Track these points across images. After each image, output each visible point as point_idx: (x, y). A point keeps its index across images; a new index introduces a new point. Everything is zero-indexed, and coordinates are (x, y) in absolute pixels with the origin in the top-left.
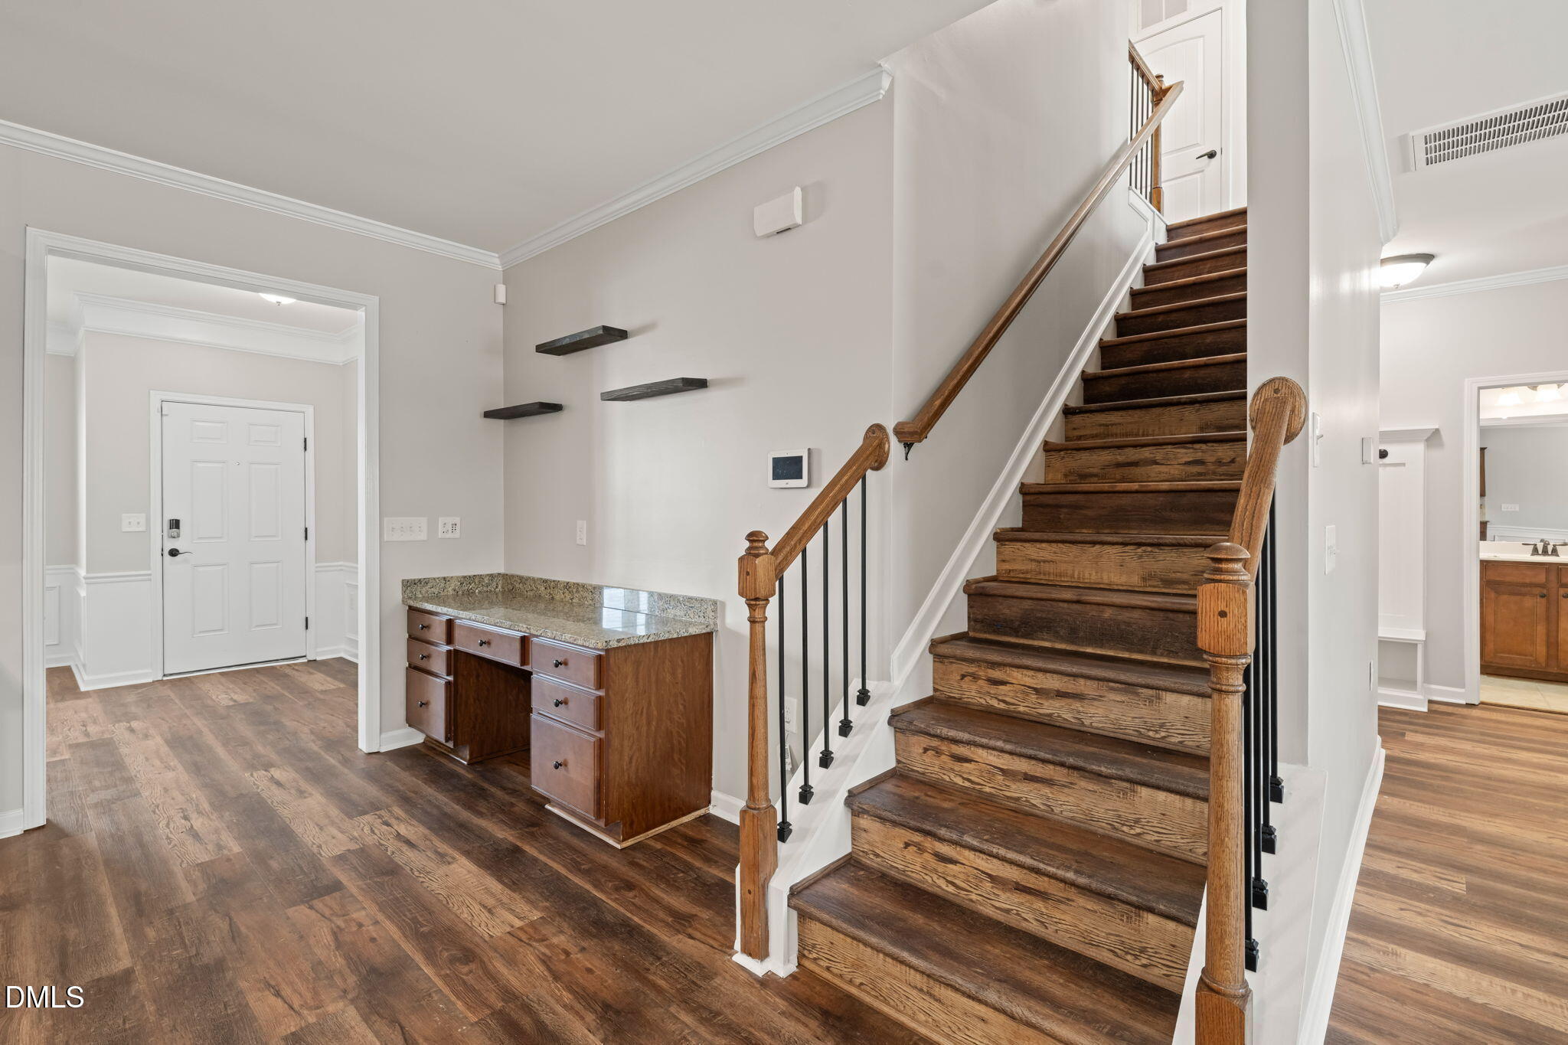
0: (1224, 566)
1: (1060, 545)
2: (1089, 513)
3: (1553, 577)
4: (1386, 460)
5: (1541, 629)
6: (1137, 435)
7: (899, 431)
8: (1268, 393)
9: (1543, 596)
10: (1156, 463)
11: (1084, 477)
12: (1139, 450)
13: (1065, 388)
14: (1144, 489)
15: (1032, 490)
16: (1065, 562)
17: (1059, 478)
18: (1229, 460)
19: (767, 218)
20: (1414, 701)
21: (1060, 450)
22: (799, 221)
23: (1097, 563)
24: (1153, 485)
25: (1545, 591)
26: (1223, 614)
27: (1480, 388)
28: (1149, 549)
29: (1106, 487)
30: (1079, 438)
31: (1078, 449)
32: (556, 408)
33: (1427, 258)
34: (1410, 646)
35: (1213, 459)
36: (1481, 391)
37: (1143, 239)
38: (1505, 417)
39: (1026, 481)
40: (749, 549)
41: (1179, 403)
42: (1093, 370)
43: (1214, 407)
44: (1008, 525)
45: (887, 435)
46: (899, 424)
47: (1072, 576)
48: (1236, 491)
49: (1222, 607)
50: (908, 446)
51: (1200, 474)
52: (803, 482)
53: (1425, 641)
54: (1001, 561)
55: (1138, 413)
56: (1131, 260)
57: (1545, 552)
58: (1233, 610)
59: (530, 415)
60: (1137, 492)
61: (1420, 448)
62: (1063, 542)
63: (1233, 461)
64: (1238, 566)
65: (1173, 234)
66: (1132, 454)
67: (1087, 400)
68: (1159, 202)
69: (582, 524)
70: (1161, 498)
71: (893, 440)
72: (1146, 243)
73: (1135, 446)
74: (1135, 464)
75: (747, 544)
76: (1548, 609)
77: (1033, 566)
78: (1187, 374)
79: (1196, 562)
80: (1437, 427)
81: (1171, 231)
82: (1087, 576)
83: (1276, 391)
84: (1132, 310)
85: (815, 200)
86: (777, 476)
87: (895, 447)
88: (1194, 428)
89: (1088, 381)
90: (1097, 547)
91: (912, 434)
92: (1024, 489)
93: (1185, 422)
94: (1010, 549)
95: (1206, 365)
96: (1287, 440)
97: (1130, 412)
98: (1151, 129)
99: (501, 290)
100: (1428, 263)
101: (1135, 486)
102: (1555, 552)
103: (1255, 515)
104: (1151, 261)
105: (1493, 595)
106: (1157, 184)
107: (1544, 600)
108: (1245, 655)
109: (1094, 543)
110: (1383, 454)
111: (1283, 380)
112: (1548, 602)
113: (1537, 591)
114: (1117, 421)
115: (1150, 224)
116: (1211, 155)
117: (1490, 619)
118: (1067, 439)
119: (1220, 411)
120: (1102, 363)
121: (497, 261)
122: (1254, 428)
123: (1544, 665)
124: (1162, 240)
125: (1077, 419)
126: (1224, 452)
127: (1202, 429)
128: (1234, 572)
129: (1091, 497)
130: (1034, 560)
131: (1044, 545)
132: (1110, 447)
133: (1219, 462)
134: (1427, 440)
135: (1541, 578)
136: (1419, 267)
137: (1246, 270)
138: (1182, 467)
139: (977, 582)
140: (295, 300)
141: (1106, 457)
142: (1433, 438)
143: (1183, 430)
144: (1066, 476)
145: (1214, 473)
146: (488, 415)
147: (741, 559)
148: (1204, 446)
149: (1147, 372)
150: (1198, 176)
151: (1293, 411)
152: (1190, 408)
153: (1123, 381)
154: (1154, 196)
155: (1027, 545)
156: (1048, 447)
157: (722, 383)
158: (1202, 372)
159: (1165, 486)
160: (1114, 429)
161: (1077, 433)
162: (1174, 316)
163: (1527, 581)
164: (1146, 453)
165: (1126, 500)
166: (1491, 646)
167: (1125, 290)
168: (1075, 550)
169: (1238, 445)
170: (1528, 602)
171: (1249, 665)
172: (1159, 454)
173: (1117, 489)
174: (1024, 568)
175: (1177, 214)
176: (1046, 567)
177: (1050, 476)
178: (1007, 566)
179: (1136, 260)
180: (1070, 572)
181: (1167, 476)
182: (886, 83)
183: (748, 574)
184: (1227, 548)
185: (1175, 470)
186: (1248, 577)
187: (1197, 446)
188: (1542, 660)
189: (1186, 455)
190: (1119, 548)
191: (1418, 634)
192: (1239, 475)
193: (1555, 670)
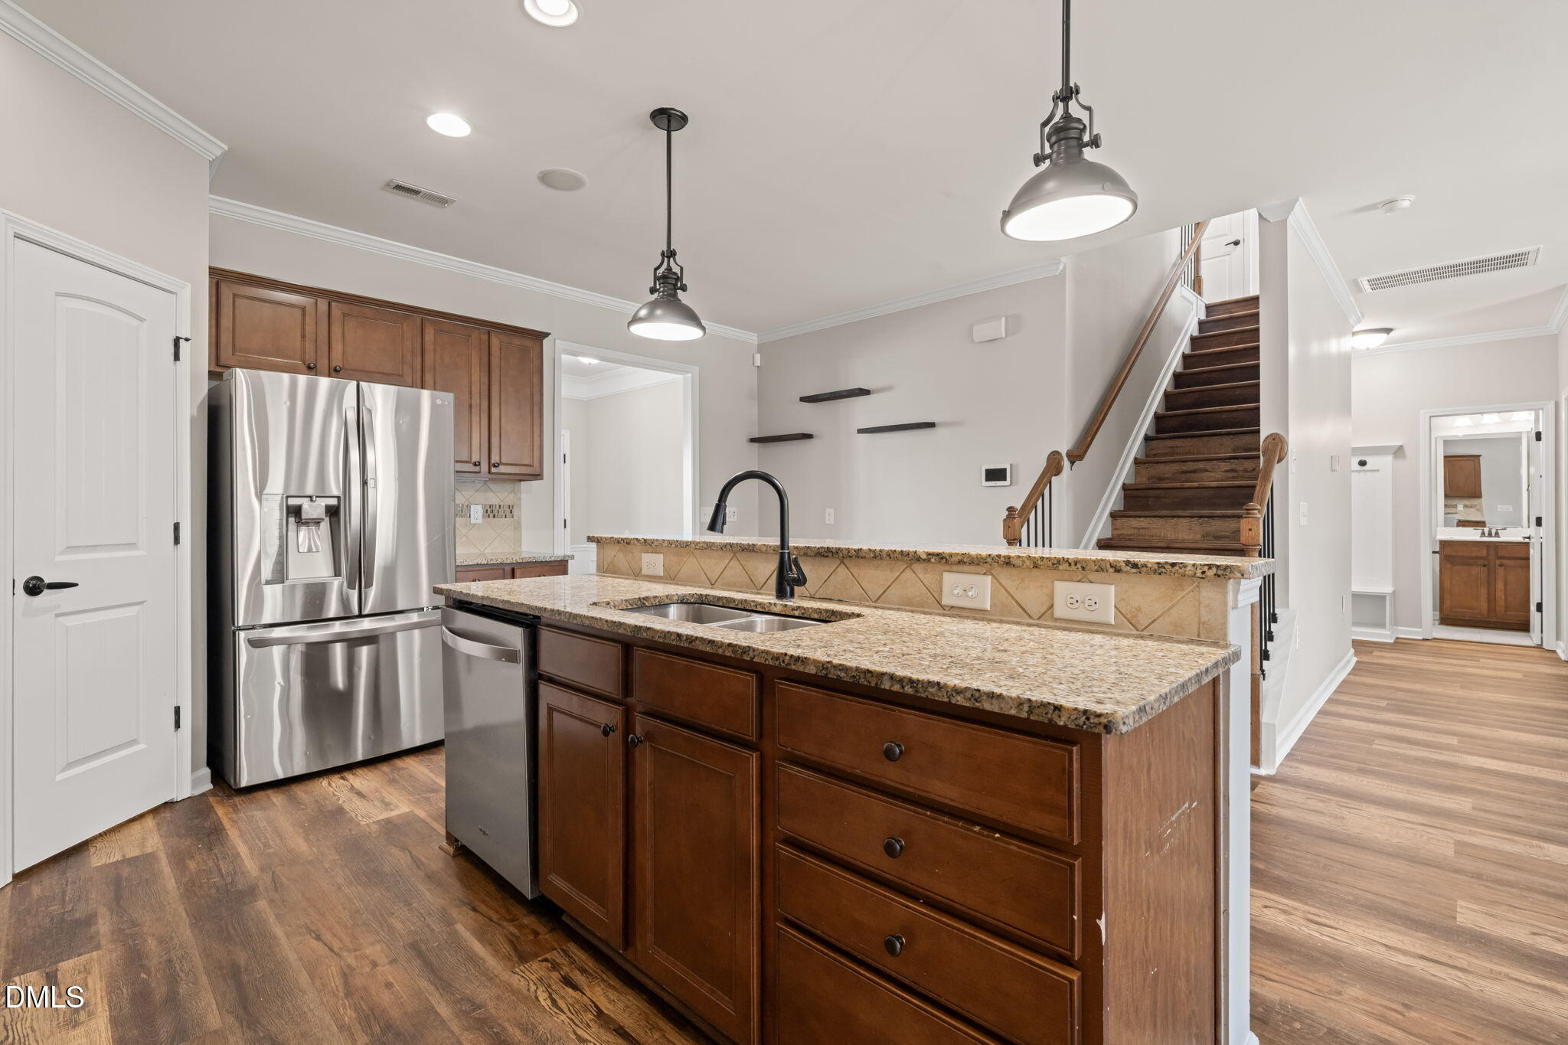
0: (1251, 512)
1: (1152, 519)
2: (1167, 500)
3: (1492, 552)
4: (1365, 468)
5: (1483, 591)
6: (1193, 454)
7: (1069, 455)
8: (1271, 440)
9: (1484, 566)
10: (1207, 471)
11: (1160, 479)
12: (1196, 463)
13: (1145, 424)
14: (1201, 486)
15: (1131, 488)
16: (1156, 528)
17: (1144, 480)
18: (1251, 469)
19: (982, 332)
20: (1384, 635)
21: (1145, 463)
22: (1004, 336)
23: (1175, 528)
24: (1207, 484)
25: (1486, 563)
26: (1250, 530)
27: (1431, 417)
28: (1206, 519)
29: (1178, 485)
30: (1155, 455)
31: (1157, 463)
32: (809, 436)
33: (1388, 331)
34: (1381, 598)
35: (1241, 469)
36: (1432, 418)
37: (1190, 317)
38: (1460, 435)
39: (1126, 482)
40: (1009, 515)
41: (1220, 435)
42: (1161, 412)
43: (1242, 437)
44: (1116, 509)
45: (1062, 458)
46: (1068, 451)
47: (1160, 536)
48: (1254, 487)
49: (1250, 527)
50: (1072, 463)
51: (1234, 477)
52: (1008, 482)
53: (1394, 592)
54: (1114, 529)
55: (1196, 440)
56: (1183, 333)
57: (1490, 535)
58: (1254, 528)
59: (784, 440)
60: (1197, 488)
61: (1389, 459)
62: (1154, 517)
63: (1254, 470)
64: (1256, 512)
65: (1210, 309)
66: (1191, 466)
67: (1158, 431)
68: (1200, 287)
69: (830, 511)
70: (1212, 492)
71: (1065, 459)
72: (1193, 318)
73: (1193, 461)
74: (1194, 471)
75: (1007, 513)
76: (1488, 575)
77: (1135, 531)
78: (1224, 416)
79: (1234, 526)
80: (1400, 444)
81: (1209, 309)
82: (1169, 535)
83: (1274, 439)
84: (1184, 369)
85: (1015, 324)
86: (988, 479)
87: (1066, 463)
88: (1230, 450)
89: (1158, 418)
90: (1175, 519)
91: (1076, 456)
92: (1125, 487)
93: (1223, 446)
94: (1119, 522)
95: (1236, 410)
96: (1279, 462)
97: (1189, 439)
98: (1194, 249)
99: (758, 357)
100: (1388, 334)
101: (1196, 484)
102: (1497, 535)
103: (1264, 493)
104: (1196, 333)
105: (1449, 566)
106: (1198, 274)
107: (1485, 568)
108: (1259, 545)
109: (1173, 517)
110: (1363, 463)
111: (1277, 434)
112: (1489, 570)
113: (1481, 562)
114: (1179, 445)
115: (1195, 305)
116: (1236, 243)
117: (1447, 583)
118: (1147, 456)
119: (1245, 440)
120: (1166, 406)
121: (756, 338)
122: (1263, 456)
123: (1486, 615)
124: (1203, 317)
125: (1154, 443)
126: (1248, 465)
127: (1234, 451)
128: (1254, 514)
129: (1169, 491)
130: (1136, 528)
131: (1142, 519)
132: (1179, 461)
133: (1246, 471)
134: (1394, 453)
135: (1484, 553)
136: (1383, 336)
137: (1259, 363)
138: (1223, 473)
139: (1103, 540)
140: (598, 361)
141: (1175, 467)
142: (1399, 452)
143: (1223, 451)
144: (1149, 479)
145: (1242, 477)
146: (753, 440)
147: (1005, 520)
148: (1236, 461)
149: (1198, 413)
150: (1226, 258)
151: (1281, 448)
152: (1226, 437)
153: (1183, 418)
154: (1196, 283)
155: (1131, 519)
156: (1137, 461)
157: (945, 425)
158: (1234, 414)
159: (1214, 484)
160: (1179, 450)
161: (1154, 452)
162: (1214, 375)
163: (1474, 555)
164: (1201, 465)
165: (1189, 493)
166: (1448, 603)
167: (1180, 354)
168: (1161, 521)
169: (1256, 461)
170: (1475, 570)
171: (1261, 550)
172: (1208, 465)
173: (1185, 486)
174: (1129, 533)
175: (1212, 296)
176: (1143, 532)
177: (1139, 479)
178: (1117, 532)
179: (1186, 332)
180: (1158, 534)
181: (1213, 479)
182: (1061, 267)
183: (1009, 527)
184: (1252, 505)
185: (1219, 476)
186: (1261, 517)
187: (1232, 461)
188: (1485, 612)
189: (1225, 466)
190: (1188, 520)
191: (1387, 589)
192: (1256, 478)
193: (1494, 620)
